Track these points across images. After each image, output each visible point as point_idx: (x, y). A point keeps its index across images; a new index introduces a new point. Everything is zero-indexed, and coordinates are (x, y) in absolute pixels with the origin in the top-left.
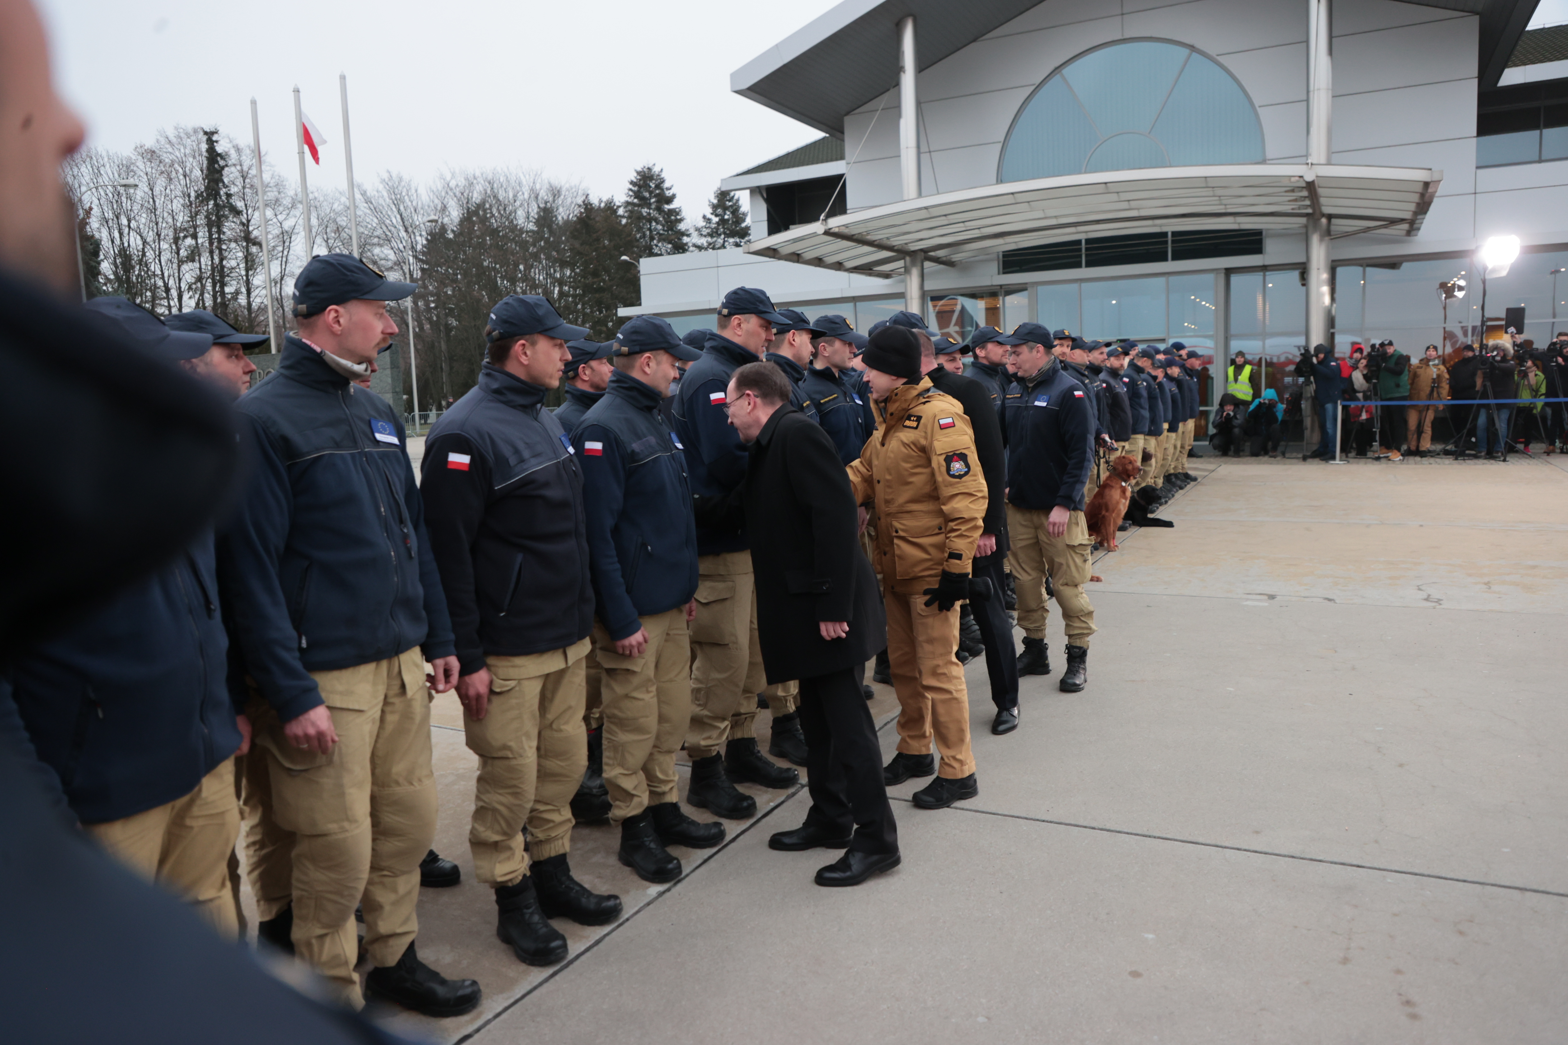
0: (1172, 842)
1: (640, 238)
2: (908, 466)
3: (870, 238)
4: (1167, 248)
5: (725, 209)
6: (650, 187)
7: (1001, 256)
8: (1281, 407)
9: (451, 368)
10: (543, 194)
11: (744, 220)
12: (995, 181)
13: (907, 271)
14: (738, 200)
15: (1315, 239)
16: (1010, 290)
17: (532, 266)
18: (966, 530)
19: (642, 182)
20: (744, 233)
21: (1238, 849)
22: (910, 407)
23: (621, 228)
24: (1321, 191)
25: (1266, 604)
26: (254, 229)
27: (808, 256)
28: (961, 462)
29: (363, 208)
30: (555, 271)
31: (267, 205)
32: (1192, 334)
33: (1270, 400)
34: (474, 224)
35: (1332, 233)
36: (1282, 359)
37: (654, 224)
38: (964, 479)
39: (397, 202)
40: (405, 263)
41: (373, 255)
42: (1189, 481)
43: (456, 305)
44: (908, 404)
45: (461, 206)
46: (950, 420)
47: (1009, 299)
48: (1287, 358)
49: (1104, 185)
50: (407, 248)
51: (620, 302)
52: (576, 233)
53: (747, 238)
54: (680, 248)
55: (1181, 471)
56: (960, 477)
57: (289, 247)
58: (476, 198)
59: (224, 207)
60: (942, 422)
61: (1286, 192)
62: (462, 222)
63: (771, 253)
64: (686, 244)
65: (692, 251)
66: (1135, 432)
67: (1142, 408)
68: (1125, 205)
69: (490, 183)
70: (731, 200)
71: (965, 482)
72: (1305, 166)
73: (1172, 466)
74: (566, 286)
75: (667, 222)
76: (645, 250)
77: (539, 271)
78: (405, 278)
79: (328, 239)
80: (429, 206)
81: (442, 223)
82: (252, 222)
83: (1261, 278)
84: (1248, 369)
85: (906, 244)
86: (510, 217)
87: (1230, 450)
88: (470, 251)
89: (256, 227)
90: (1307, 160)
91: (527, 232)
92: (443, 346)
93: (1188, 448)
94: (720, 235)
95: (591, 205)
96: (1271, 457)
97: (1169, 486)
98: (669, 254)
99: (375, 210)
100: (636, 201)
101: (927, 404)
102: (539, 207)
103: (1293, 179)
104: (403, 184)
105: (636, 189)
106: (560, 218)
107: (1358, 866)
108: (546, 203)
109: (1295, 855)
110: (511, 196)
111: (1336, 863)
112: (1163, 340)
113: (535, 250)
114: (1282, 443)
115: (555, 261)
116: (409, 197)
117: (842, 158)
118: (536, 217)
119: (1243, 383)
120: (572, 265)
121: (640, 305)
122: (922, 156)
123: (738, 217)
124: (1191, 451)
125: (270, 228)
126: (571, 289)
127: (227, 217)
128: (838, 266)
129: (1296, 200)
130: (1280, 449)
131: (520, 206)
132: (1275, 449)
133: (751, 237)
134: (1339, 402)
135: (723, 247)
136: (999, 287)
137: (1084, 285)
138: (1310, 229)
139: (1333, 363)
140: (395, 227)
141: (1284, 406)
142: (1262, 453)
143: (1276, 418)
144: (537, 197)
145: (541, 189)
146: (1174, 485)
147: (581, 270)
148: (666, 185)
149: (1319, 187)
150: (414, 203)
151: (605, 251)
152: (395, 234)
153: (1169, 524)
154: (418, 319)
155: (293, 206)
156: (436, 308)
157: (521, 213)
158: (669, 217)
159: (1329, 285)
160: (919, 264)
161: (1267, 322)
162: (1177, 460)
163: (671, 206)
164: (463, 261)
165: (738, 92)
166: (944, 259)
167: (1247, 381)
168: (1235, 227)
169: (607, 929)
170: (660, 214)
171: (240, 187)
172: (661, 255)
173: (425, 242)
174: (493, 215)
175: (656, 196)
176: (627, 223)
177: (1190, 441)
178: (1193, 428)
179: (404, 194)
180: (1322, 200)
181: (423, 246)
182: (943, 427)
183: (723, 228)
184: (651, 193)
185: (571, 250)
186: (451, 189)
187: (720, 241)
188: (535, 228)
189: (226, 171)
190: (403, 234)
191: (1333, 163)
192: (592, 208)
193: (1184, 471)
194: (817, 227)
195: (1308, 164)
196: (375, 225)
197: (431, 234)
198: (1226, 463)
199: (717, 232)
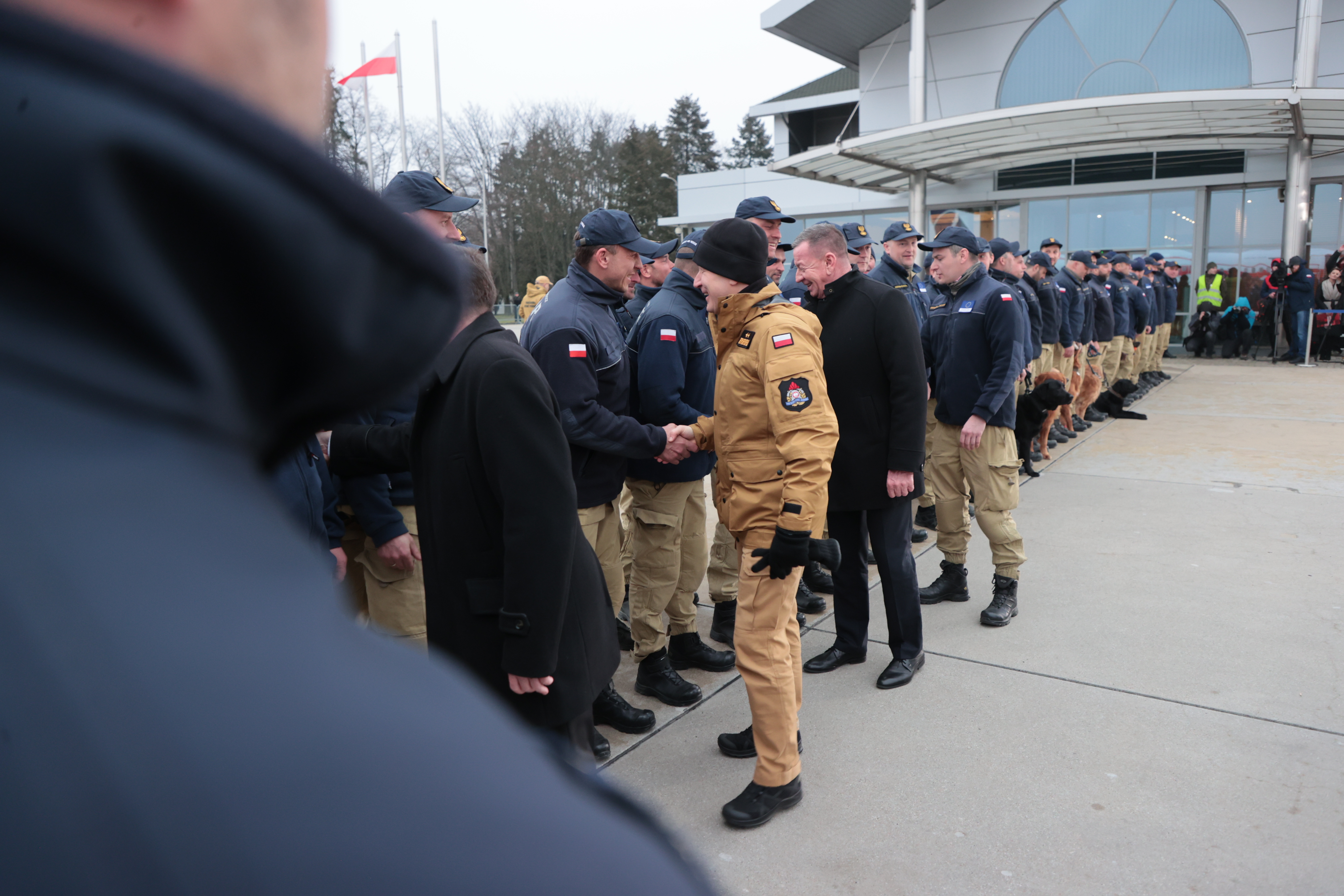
0: (1136, 696)
1: (678, 158)
2: (739, 394)
3: (880, 158)
4: (1152, 167)
5: (752, 132)
6: (687, 114)
7: (996, 175)
8: (1254, 314)
9: (518, 268)
10: (598, 121)
11: (767, 143)
12: (993, 106)
13: (911, 187)
14: (763, 125)
15: (1296, 159)
16: (1003, 205)
17: (586, 183)
18: (806, 475)
19: (681, 110)
20: (767, 154)
21: (1197, 706)
22: (747, 320)
23: (661, 149)
24: (1304, 113)
25: (1232, 491)
26: (361, 151)
27: (824, 173)
28: (801, 390)
29: (448, 134)
30: (605, 187)
31: (372, 131)
32: (1172, 246)
33: (1242, 308)
34: (538, 146)
35: (1313, 153)
36: (1257, 270)
37: (690, 146)
38: (804, 411)
39: (476, 127)
40: (481, 179)
41: (456, 173)
42: (1162, 379)
43: (523, 215)
44: (743, 317)
45: (529, 131)
46: (788, 337)
47: (1003, 213)
48: (1261, 269)
49: (1095, 110)
50: (483, 167)
51: (659, 213)
52: (624, 154)
53: (770, 158)
54: (711, 167)
55: (1155, 370)
56: (799, 408)
57: (388, 166)
58: (541, 124)
59: (338, 132)
60: (777, 339)
61: (1270, 114)
62: (529, 145)
63: (792, 171)
64: (717, 164)
65: (722, 170)
66: (1117, 334)
67: (1123, 311)
68: (1114, 128)
69: (552, 111)
70: (757, 125)
71: (805, 415)
72: (1291, 90)
73: (1148, 366)
74: (614, 199)
75: (701, 144)
76: (682, 169)
77: (592, 186)
78: (482, 192)
79: (420, 159)
80: (502, 131)
81: (512, 145)
82: (360, 145)
83: (1241, 194)
84: (1218, 279)
85: (911, 163)
86: (569, 141)
87: (1203, 351)
88: (534, 169)
89: (362, 149)
90: (1293, 83)
91: (583, 153)
92: (512, 249)
93: (1163, 349)
94: (746, 156)
95: (637, 129)
96: (1242, 359)
97: (1144, 383)
98: (702, 172)
99: (458, 135)
100: (675, 126)
101: (766, 317)
102: (593, 132)
103: (1277, 102)
104: (481, 112)
105: (675, 115)
106: (610, 141)
107: (1311, 729)
108: (599, 128)
109: (1250, 715)
110: (570, 122)
111: (1289, 724)
112: (1144, 251)
113: (589, 168)
114: (1254, 347)
115: (607, 177)
116: (486, 123)
117: (856, 86)
118: (591, 140)
119: (1214, 290)
120: (619, 181)
121: (677, 215)
122: (929, 85)
123: (763, 140)
124: (1166, 352)
125: (374, 150)
126: (619, 202)
127: (340, 141)
128: (850, 183)
129: (1279, 122)
130: (1251, 352)
131: (578, 130)
132: (1246, 351)
133: (773, 158)
134: (1311, 310)
135: (749, 166)
136: (994, 202)
137: (1073, 201)
138: (1292, 149)
139: (1309, 276)
140: (474, 149)
141: (1257, 313)
142: (1234, 355)
143: (1248, 324)
144: (591, 123)
145: (595, 116)
146: (1149, 382)
147: (627, 186)
148: (701, 112)
149: (1303, 109)
150: (490, 129)
151: (647, 169)
152: (474, 155)
153: (1142, 417)
154: (491, 227)
155: (393, 131)
156: (506, 217)
157: (578, 137)
158: (703, 140)
159: (1307, 202)
160: (922, 181)
161: (1245, 235)
162: (1153, 359)
163: (705, 131)
164: (529, 178)
165: (768, 30)
166: (945, 177)
167: (1218, 288)
168: (1218, 147)
169: (642, 737)
170: (695, 137)
171: (351, 116)
172: (695, 173)
173: (498, 162)
174: (554, 139)
175: (693, 121)
176: (667, 146)
177: (1165, 344)
178: (1169, 332)
179: (482, 121)
180: (1305, 122)
181: (497, 165)
182: (777, 346)
183: (750, 149)
184: (688, 119)
185: (619, 168)
186: (520, 117)
187: (747, 161)
188: (589, 150)
189: (340, 103)
190: (480, 154)
191: (1318, 86)
192: (638, 133)
193: (1159, 370)
194: (832, 149)
195: (1293, 88)
196: (457, 147)
197: (503, 155)
198: (1198, 364)
199: (744, 153)
